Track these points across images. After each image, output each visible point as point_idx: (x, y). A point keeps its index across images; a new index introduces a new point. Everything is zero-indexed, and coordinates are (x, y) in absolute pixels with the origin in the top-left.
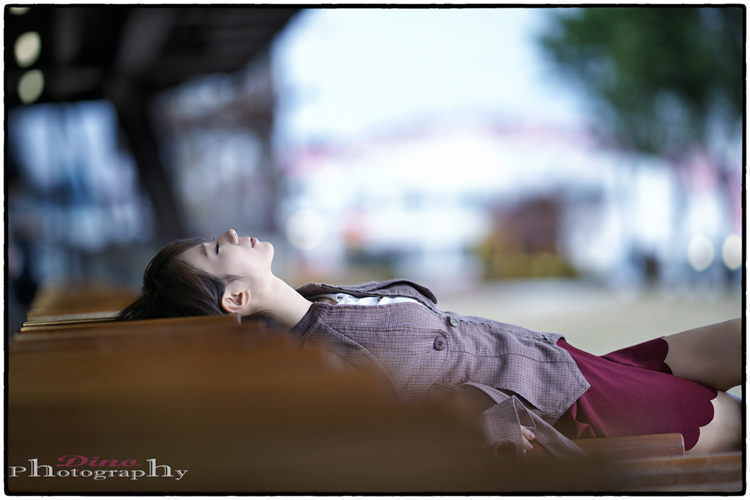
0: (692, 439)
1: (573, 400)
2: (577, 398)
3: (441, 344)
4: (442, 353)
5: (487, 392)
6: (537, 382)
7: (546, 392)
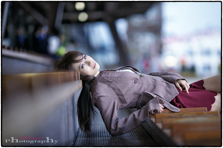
0: (209, 108)
1: (174, 97)
2: (175, 97)
3: (136, 81)
4: (137, 84)
5: (151, 94)
6: (165, 92)
7: (167, 95)
